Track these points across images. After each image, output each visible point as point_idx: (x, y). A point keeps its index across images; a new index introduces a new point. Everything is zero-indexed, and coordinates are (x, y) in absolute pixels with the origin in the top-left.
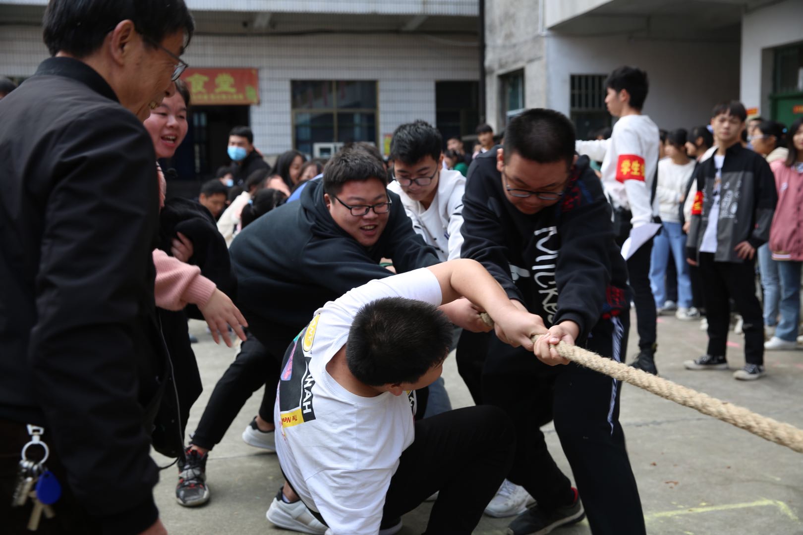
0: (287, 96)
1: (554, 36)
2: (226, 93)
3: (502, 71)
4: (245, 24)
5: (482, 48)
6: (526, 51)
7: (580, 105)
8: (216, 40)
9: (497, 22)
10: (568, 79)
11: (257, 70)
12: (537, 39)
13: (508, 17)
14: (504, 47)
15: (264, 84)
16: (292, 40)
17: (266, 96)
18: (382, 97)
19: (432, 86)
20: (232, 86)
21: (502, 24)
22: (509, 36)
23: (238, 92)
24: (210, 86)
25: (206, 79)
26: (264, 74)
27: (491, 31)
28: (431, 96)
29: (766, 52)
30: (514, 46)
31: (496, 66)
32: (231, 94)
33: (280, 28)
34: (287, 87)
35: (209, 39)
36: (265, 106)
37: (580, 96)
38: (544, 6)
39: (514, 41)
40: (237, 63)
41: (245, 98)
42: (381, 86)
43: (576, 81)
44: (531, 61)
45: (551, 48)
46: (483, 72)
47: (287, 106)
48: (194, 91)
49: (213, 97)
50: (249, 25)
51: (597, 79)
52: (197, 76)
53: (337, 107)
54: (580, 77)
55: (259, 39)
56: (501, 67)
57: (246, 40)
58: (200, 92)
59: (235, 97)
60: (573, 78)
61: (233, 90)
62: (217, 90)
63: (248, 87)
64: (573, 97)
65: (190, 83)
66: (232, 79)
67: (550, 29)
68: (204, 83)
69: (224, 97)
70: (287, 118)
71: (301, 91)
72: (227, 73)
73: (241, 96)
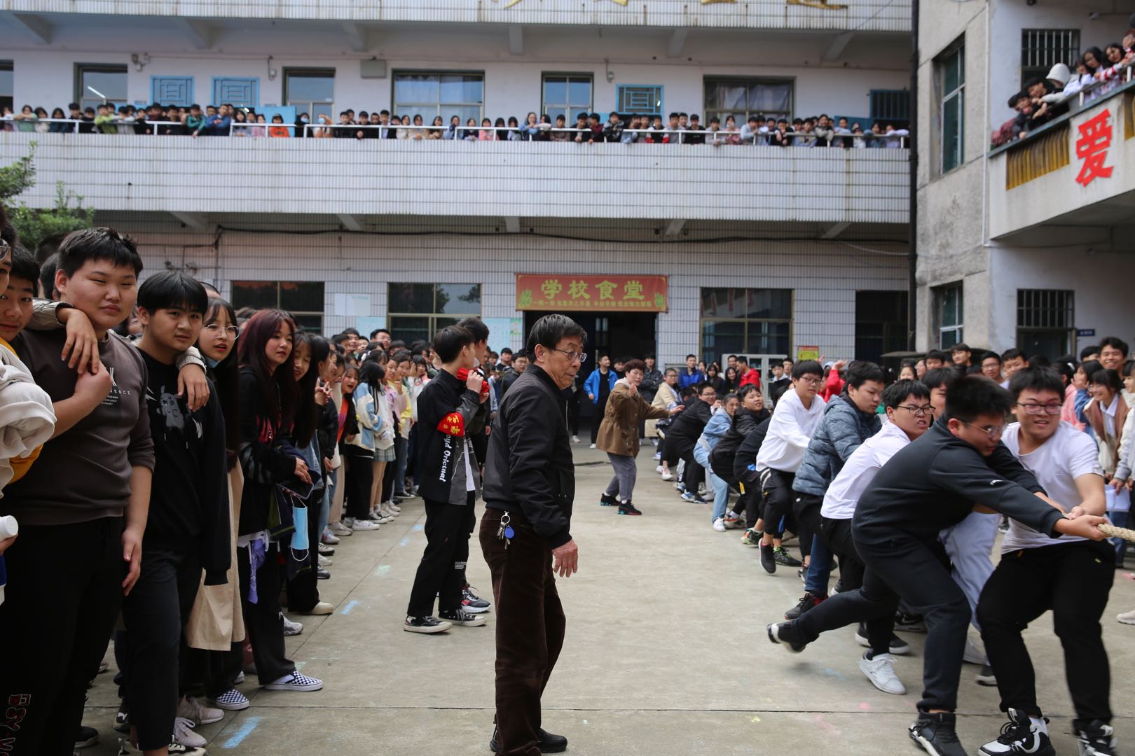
0: (697, 304)
1: (999, 248)
2: (634, 300)
3: (936, 284)
4: (657, 231)
5: (914, 257)
6: (966, 263)
7: (1029, 323)
8: (627, 247)
9: (931, 232)
10: (1015, 294)
11: (667, 277)
12: (979, 250)
13: (945, 226)
14: (939, 258)
15: (673, 292)
16: (703, 247)
17: (674, 304)
18: (796, 306)
19: (853, 297)
20: (641, 294)
21: (936, 233)
22: (944, 246)
23: (645, 300)
24: (619, 293)
25: (615, 286)
26: (673, 282)
27: (923, 240)
28: (852, 307)
30: (951, 257)
31: (929, 278)
32: (640, 301)
33: (692, 235)
34: (698, 294)
35: (621, 246)
36: (673, 314)
37: (1029, 312)
38: (988, 216)
39: (951, 252)
40: (646, 270)
41: (653, 305)
42: (796, 295)
43: (1024, 297)
44: (971, 274)
45: (995, 260)
46: (914, 284)
47: (696, 314)
48: (602, 297)
49: (620, 303)
50: (661, 232)
51: (1049, 294)
52: (606, 282)
53: (749, 316)
54: (1029, 292)
55: (670, 247)
56: (935, 279)
57: (657, 247)
58: (608, 299)
59: (643, 304)
60: (1020, 293)
61: (641, 297)
62: (625, 297)
63: (657, 295)
64: (1020, 314)
65: (599, 290)
66: (641, 286)
67: (994, 240)
68: (613, 289)
69: (632, 304)
70: (696, 327)
71: (711, 297)
72: (636, 280)
73: (649, 304)
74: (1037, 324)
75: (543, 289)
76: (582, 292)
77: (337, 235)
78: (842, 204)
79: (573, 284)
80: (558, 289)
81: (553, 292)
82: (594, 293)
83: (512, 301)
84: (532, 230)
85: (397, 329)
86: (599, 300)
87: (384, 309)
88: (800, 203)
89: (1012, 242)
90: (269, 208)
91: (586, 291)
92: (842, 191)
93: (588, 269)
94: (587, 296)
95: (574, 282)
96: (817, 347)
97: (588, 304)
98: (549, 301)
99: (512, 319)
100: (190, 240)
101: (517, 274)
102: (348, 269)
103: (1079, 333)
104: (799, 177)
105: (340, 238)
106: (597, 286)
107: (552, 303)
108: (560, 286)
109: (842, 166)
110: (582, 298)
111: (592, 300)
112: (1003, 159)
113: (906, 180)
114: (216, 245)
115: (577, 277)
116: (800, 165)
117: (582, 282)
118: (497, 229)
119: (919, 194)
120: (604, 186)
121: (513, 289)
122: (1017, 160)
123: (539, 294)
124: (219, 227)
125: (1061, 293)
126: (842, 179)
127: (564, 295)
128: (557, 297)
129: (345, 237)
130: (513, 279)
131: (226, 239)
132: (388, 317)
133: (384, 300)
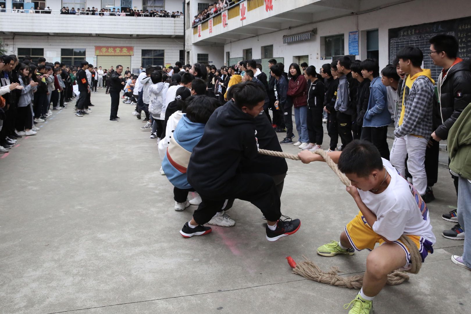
0: (141, 53)
1: (194, 45)
3: (187, 51)
5: (184, 45)
6: (190, 48)
11: (133, 47)
12: (191, 45)
13: (188, 39)
15: (135, 50)
16: (142, 40)
17: (135, 54)
18: (165, 54)
19: (179, 51)
20: (127, 51)
22: (188, 43)
23: (128, 53)
25: (120, 49)
26: (135, 48)
27: (186, 41)
28: (179, 54)
29: (227, 53)
32: (126, 53)
33: (140, 37)
34: (141, 51)
35: (122, 39)
36: (135, 56)
37: (200, 58)
38: (192, 39)
39: (188, 45)
40: (128, 45)
41: (130, 54)
42: (165, 51)
43: (199, 55)
44: (190, 50)
46: (185, 50)
47: (140, 56)
48: (117, 52)
49: (121, 53)
50: (132, 36)
51: (204, 55)
52: (118, 48)
53: (154, 56)
54: (200, 54)
55: (134, 39)
56: (187, 50)
57: (130, 39)
58: (118, 52)
59: (127, 53)
60: (198, 54)
61: (127, 52)
62: (123, 52)
63: (131, 51)
64: (198, 58)
65: (116, 50)
66: (127, 49)
67: (193, 44)
68: (120, 50)
69: (124, 54)
70: (140, 59)
71: (144, 52)
72: (125, 48)
73: (129, 53)
74: (204, 60)
75: (102, 50)
76: (112, 51)
77: (47, 37)
78: (173, 31)
79: (110, 49)
80: (105, 50)
81: (104, 51)
82: (115, 51)
83: (94, 53)
84: (99, 35)
85: (63, 60)
86: (116, 53)
87: (60, 55)
88: (164, 30)
89: (197, 44)
90: (31, 31)
91: (113, 50)
92: (173, 28)
93: (114, 45)
94: (113, 52)
95: (110, 48)
96: (170, 64)
97: (113, 54)
98: (103, 53)
99: (94, 58)
100: (6, 37)
101: (95, 46)
102: (50, 45)
103: (209, 62)
104: (163, 25)
105: (48, 37)
106: (116, 49)
107: (104, 53)
108: (106, 49)
109: (173, 22)
110: (112, 52)
111: (114, 53)
112: (193, 28)
113: (183, 28)
114: (13, 39)
115: (111, 47)
116: (163, 22)
117: (112, 49)
118: (90, 35)
119: (185, 31)
120: (116, 26)
121: (94, 50)
122: (195, 29)
123: (101, 51)
124: (14, 34)
125: (206, 54)
126: (173, 25)
127: (107, 51)
128: (105, 52)
129: (49, 37)
130: (94, 48)
131: (16, 37)
132: (61, 57)
133: (60, 53)
